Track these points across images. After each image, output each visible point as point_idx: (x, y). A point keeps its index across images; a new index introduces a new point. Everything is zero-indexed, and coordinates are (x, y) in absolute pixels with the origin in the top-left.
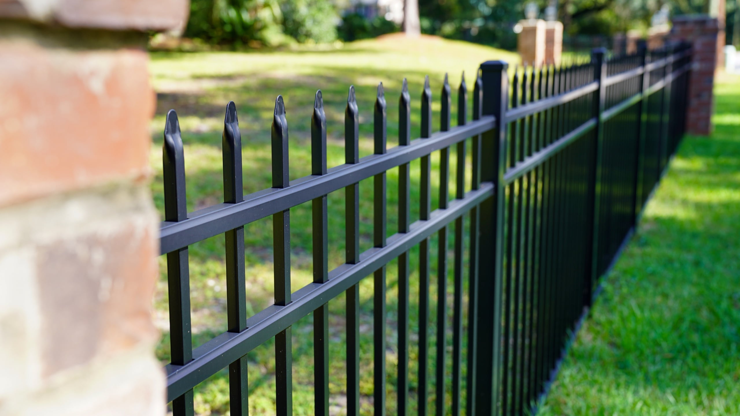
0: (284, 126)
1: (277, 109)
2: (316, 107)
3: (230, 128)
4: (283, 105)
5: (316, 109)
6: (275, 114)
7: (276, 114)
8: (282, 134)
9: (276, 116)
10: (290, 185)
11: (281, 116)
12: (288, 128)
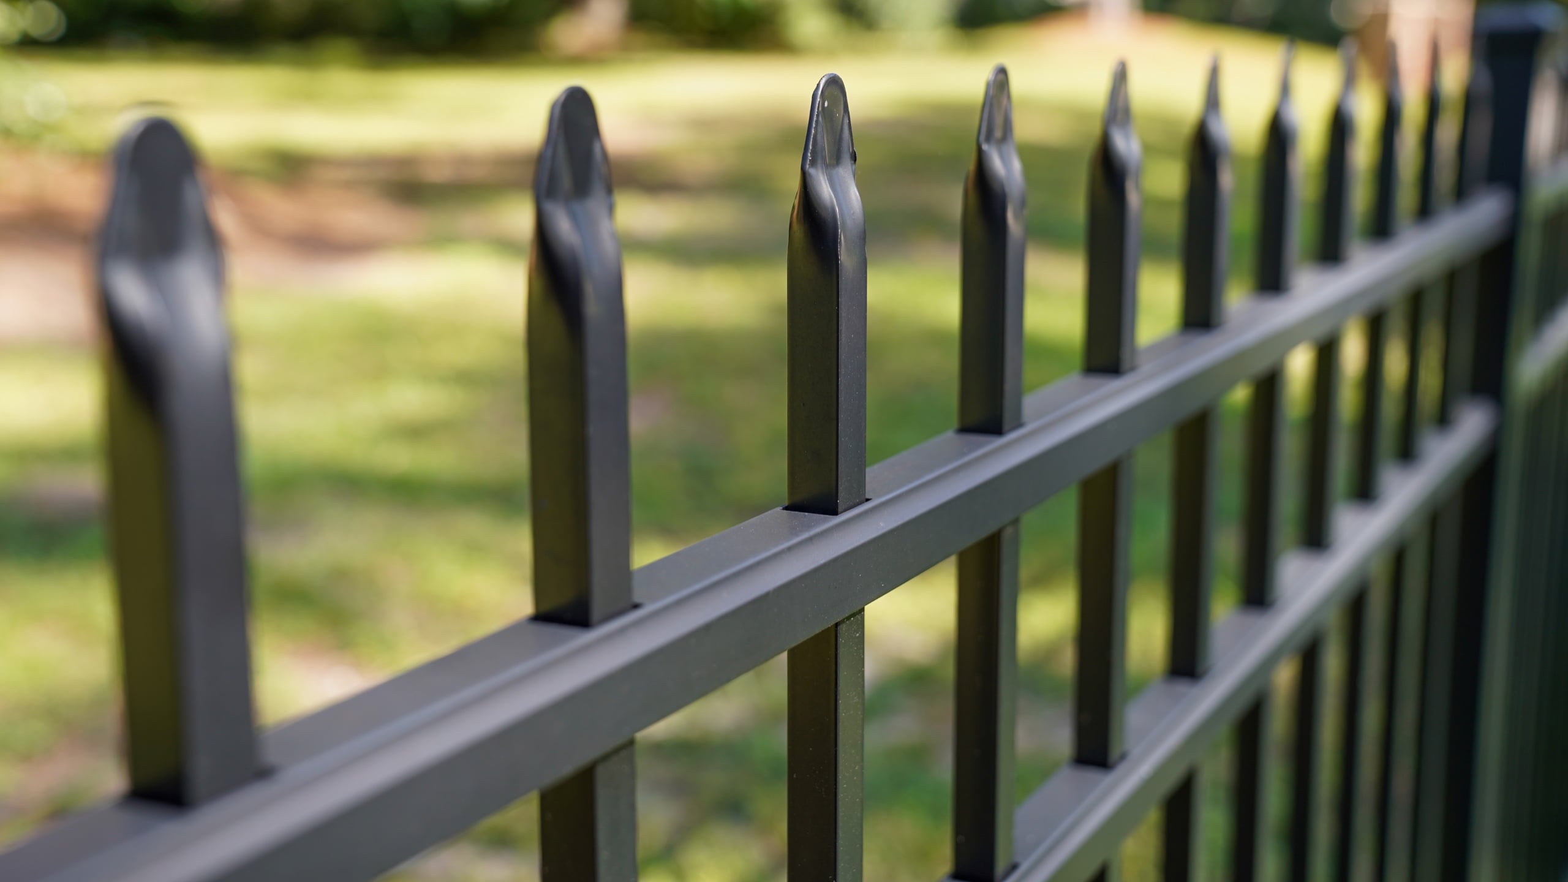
0: (849, 223)
1: (819, 137)
2: (989, 137)
3: (564, 227)
4: (846, 121)
5: (985, 147)
6: (808, 162)
7: (813, 163)
8: (837, 259)
9: (812, 171)
10: (870, 489)
11: (834, 172)
12: (865, 231)
